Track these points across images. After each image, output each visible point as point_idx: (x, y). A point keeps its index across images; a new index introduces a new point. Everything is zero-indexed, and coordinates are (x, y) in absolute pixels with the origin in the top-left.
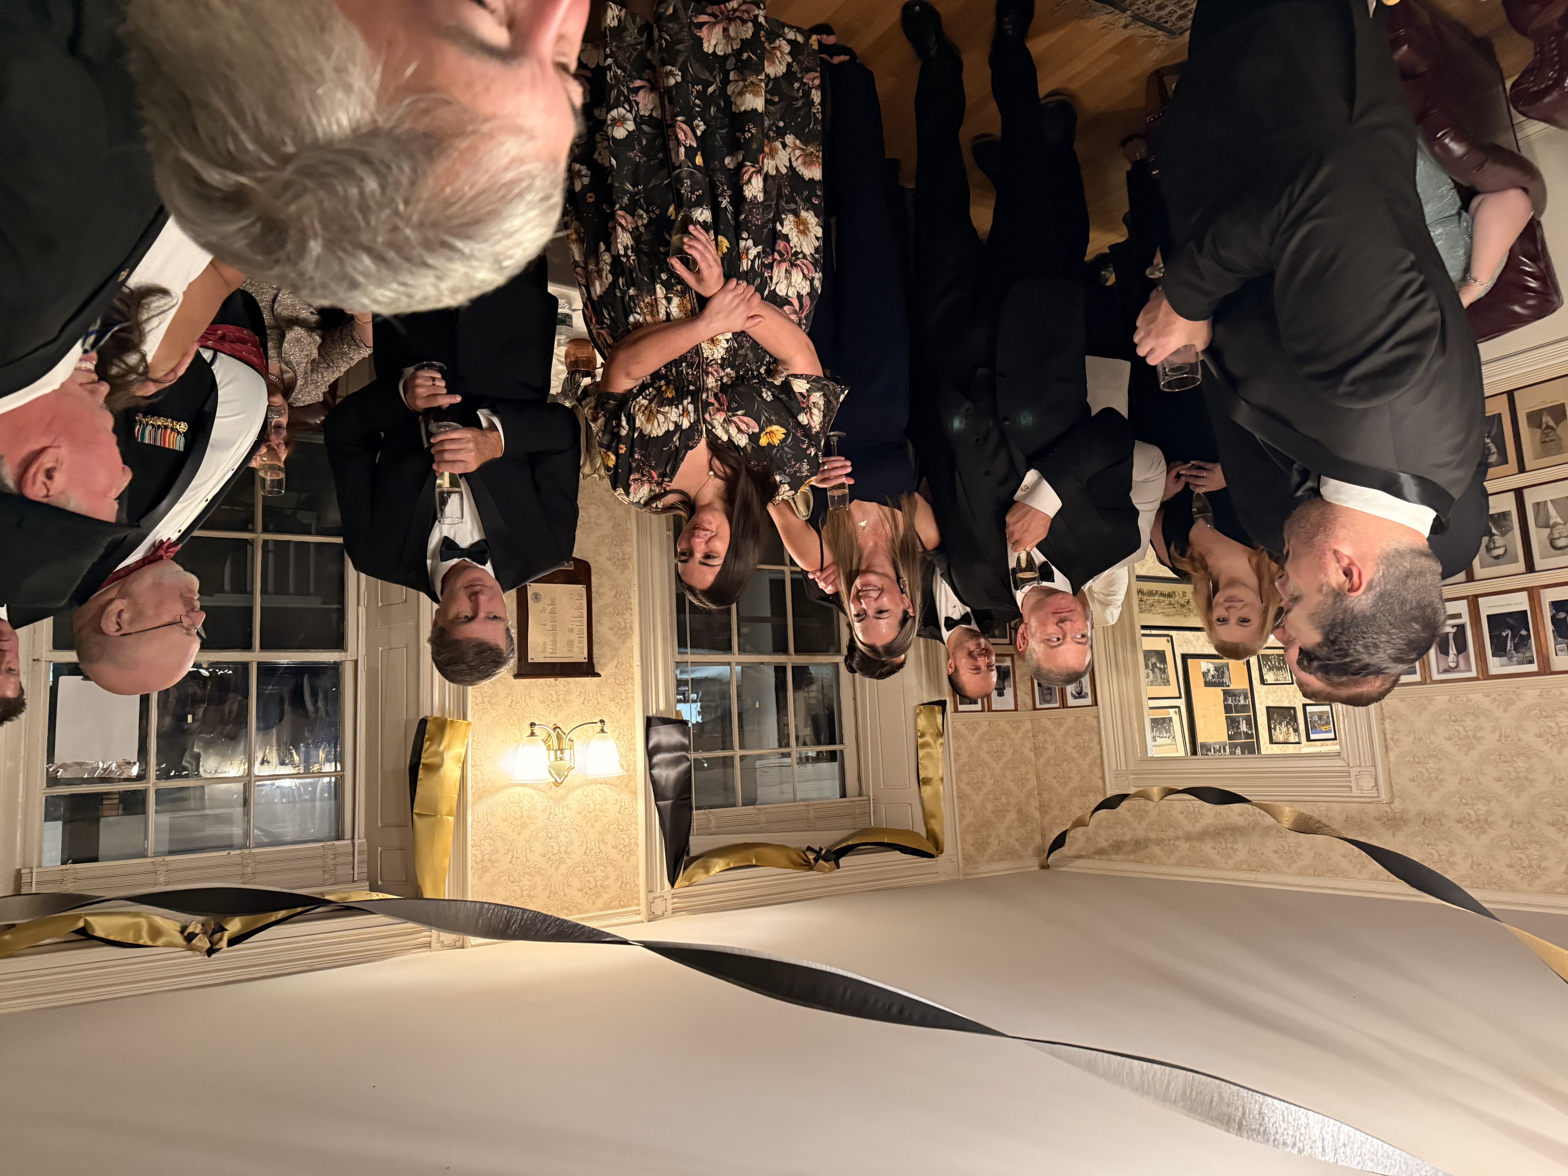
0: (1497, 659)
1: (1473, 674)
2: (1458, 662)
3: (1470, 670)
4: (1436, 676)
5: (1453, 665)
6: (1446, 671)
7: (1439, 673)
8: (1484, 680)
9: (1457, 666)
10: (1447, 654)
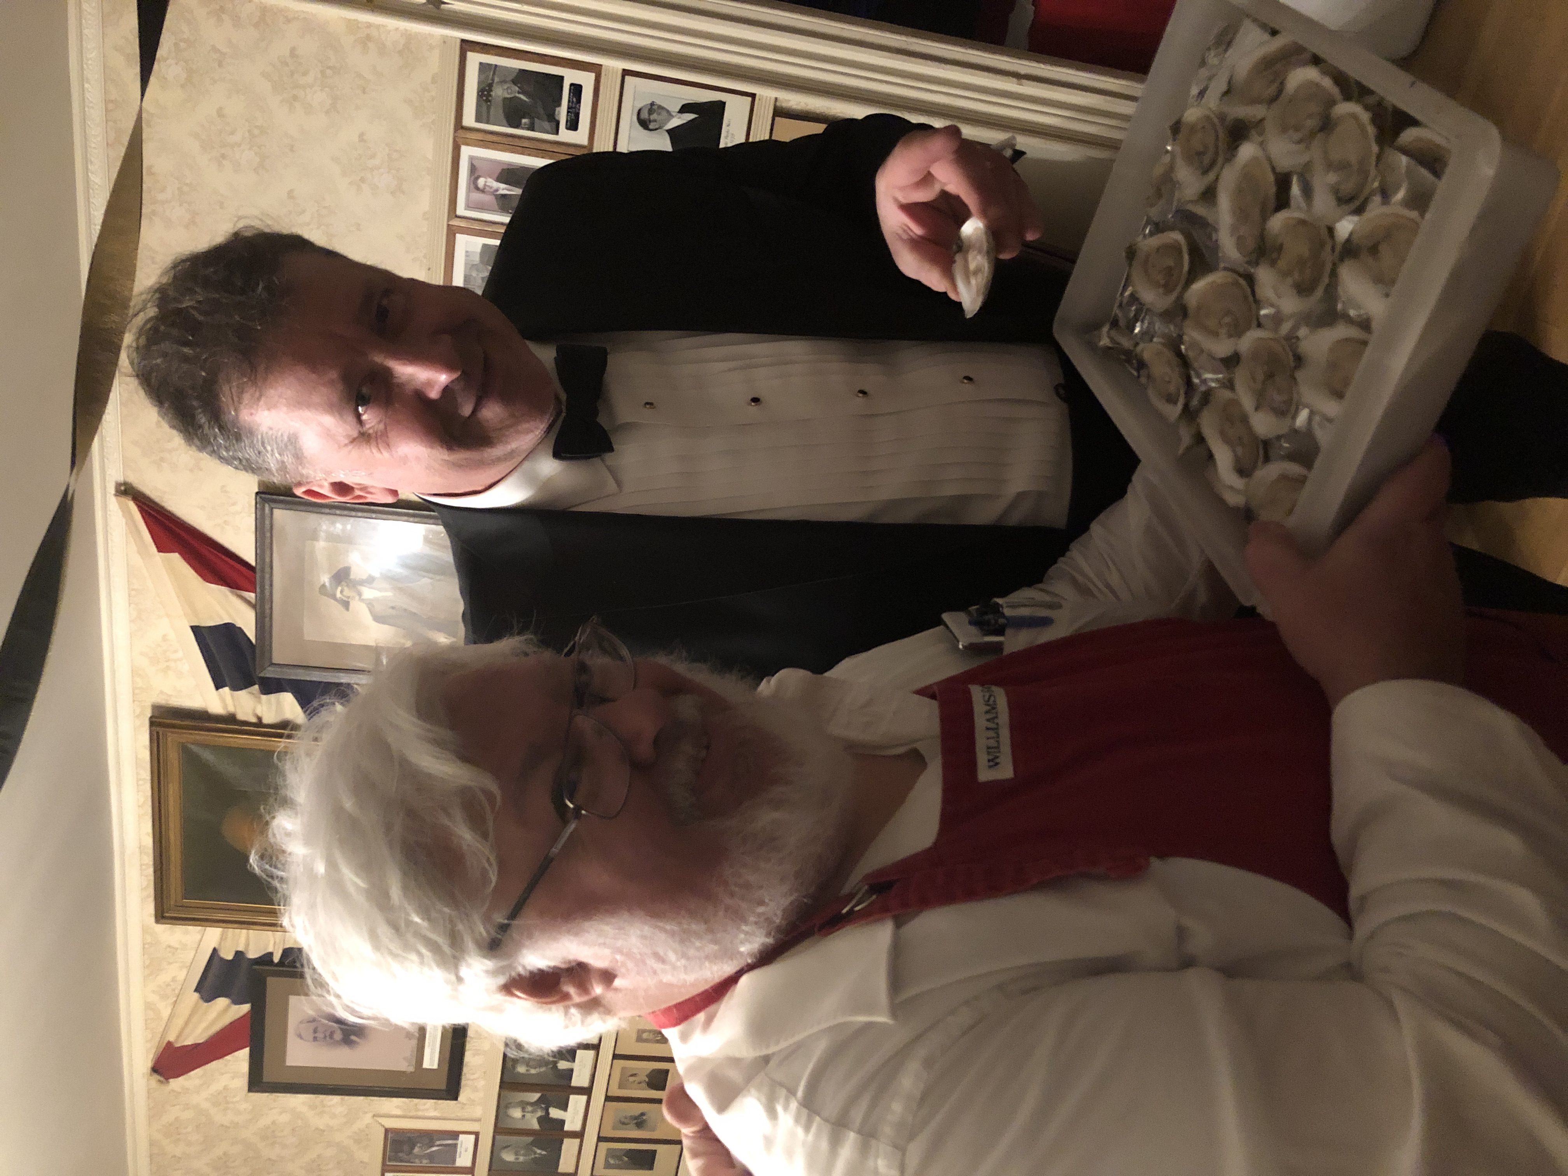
0: (478, 249)
1: (461, 210)
2: (483, 191)
3: (468, 207)
4: (467, 152)
5: (481, 182)
6: (473, 169)
7: (472, 159)
8: (448, 225)
9: (477, 188)
10: (499, 179)
